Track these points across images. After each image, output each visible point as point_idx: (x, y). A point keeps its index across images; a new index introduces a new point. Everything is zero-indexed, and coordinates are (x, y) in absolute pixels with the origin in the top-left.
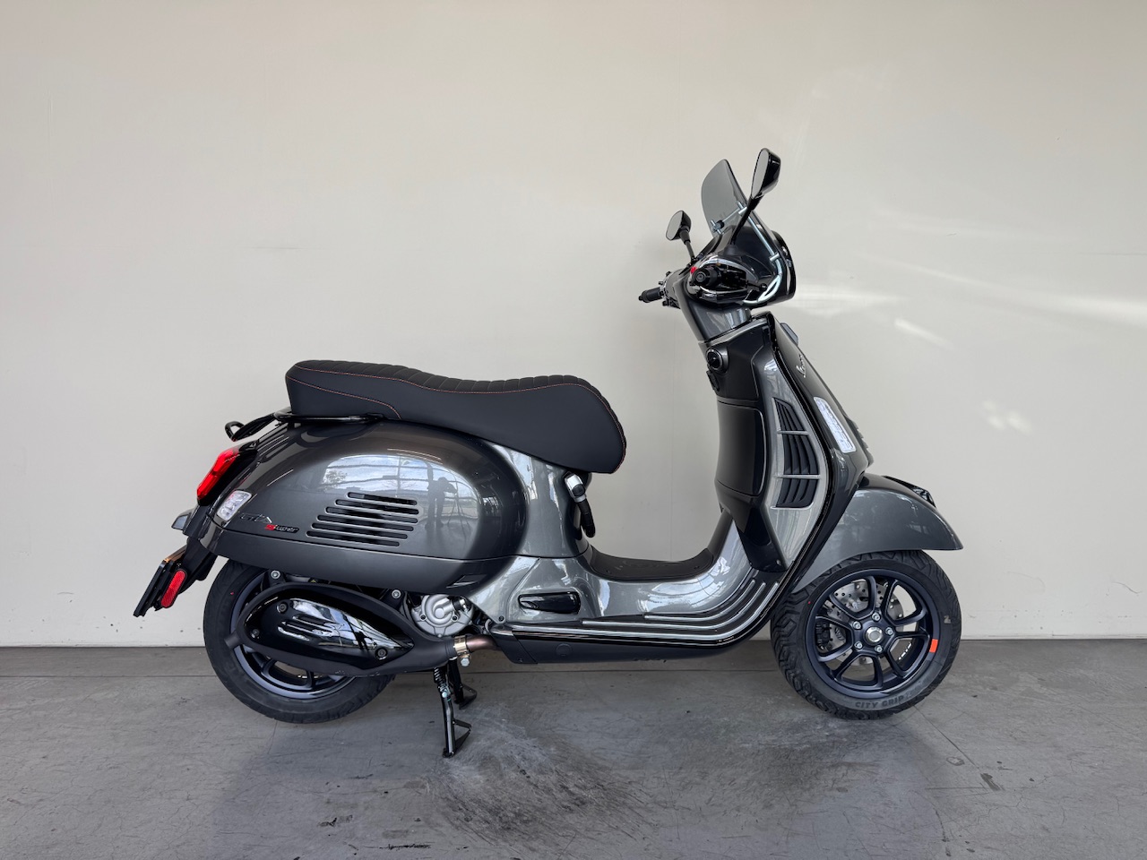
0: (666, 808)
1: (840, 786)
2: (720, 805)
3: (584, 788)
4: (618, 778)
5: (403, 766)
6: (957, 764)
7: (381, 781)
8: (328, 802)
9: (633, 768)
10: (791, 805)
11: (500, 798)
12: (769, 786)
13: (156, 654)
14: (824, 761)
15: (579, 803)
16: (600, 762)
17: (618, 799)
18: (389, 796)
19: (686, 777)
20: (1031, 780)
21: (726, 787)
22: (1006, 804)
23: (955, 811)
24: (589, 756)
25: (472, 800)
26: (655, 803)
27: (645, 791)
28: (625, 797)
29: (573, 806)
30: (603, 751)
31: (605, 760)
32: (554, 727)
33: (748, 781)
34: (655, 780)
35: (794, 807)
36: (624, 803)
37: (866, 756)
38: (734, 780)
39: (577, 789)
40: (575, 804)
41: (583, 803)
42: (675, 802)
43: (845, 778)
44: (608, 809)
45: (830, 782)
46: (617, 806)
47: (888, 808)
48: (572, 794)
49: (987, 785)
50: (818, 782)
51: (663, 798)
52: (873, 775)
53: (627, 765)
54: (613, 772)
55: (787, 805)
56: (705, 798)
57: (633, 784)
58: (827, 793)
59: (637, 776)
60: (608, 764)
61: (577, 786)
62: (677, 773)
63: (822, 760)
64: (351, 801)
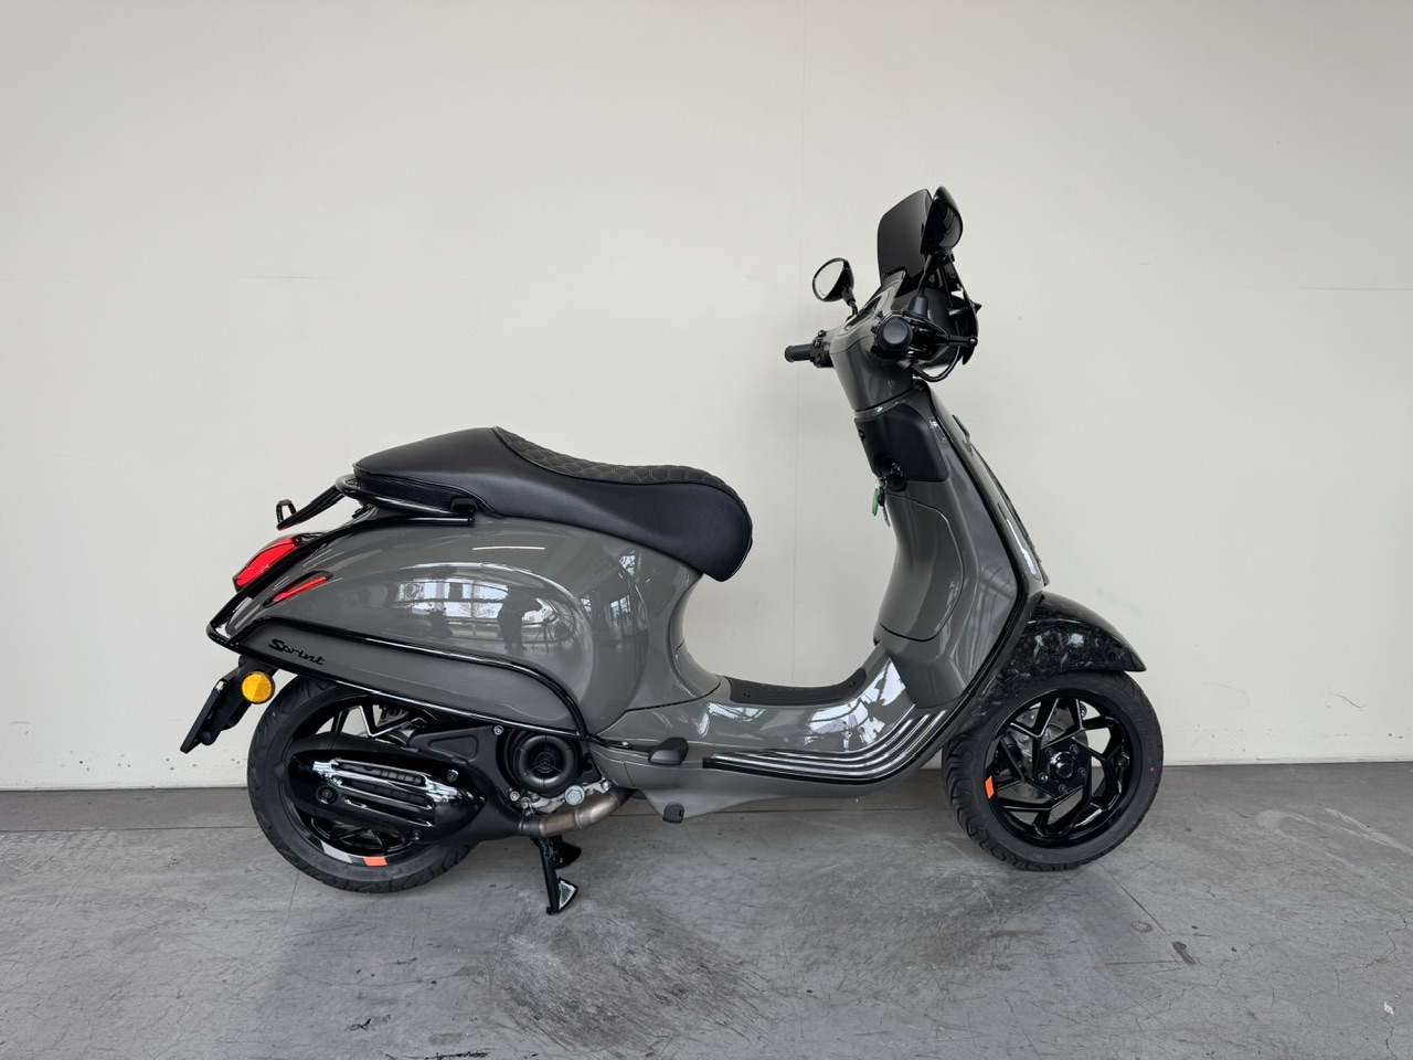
0: (787, 996)
1: (1001, 962)
2: (854, 991)
3: (685, 971)
4: (726, 957)
6: (1144, 931)
8: (360, 998)
9: (744, 942)
10: (942, 989)
14: (981, 930)
15: (678, 992)
16: (705, 937)
17: (726, 985)
19: (811, 955)
20: (1233, 950)
21: (861, 966)
22: (1204, 982)
23: (1142, 992)
24: (690, 928)
25: (543, 991)
26: (773, 990)
27: (760, 973)
28: (736, 983)
29: (669, 996)
30: (708, 921)
32: (647, 891)
34: (774, 959)
35: (945, 992)
36: (734, 991)
37: (1033, 922)
38: (871, 957)
39: (675, 973)
41: (683, 992)
42: (797, 987)
43: (1007, 952)
44: (715, 999)
45: (990, 958)
46: (726, 993)
47: (1060, 991)
48: (667, 978)
49: (1180, 958)
50: (974, 957)
51: (783, 984)
52: (1042, 946)
53: (737, 940)
54: (721, 950)
55: (936, 989)
56: (835, 982)
57: (746, 965)
58: (986, 972)
59: (751, 954)
60: (714, 939)
61: (676, 970)
62: (800, 949)
63: (978, 928)
64: (389, 995)
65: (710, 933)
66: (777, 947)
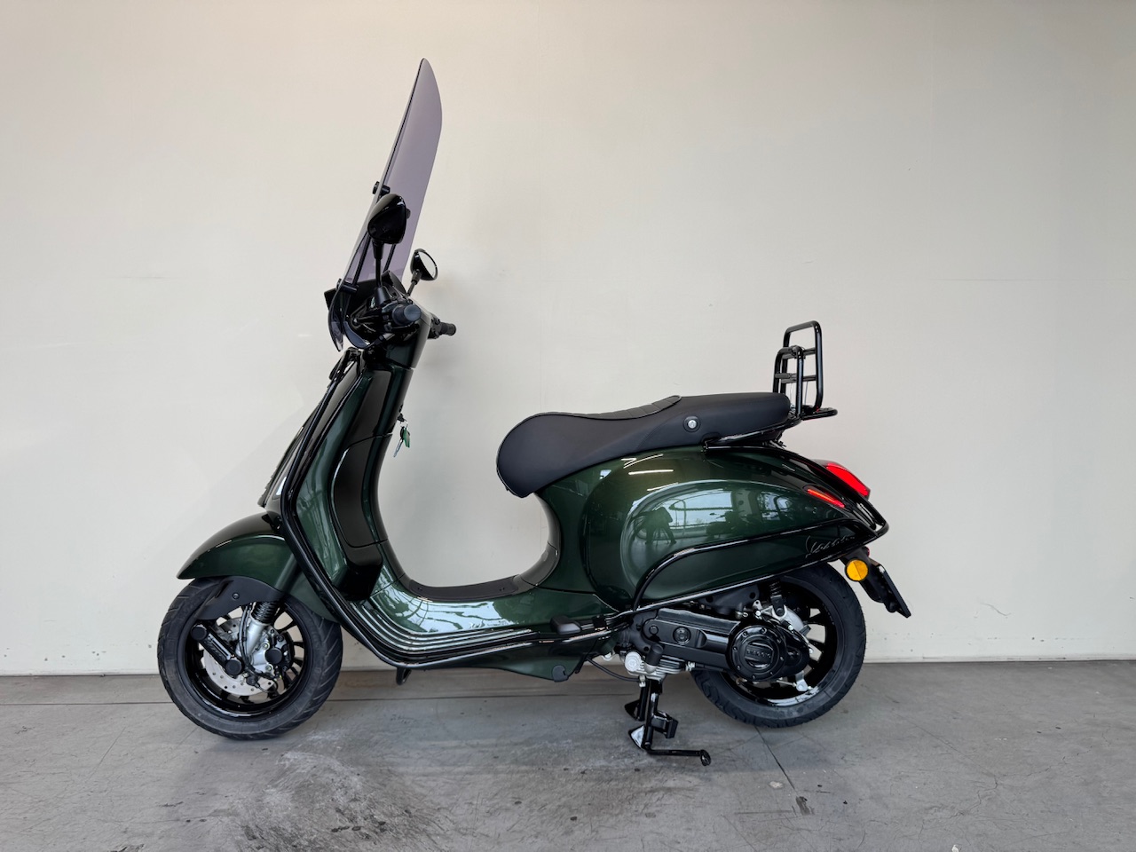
0: (465, 835)
1: (649, 811)
2: (521, 832)
3: (392, 815)
5: (217, 794)
7: (189, 809)
9: (448, 795)
10: (592, 831)
11: (301, 826)
12: (577, 811)
14: (644, 786)
15: (378, 830)
16: (418, 790)
17: (420, 826)
18: (189, 824)
19: (498, 803)
20: (845, 803)
21: (535, 813)
22: (810, 828)
23: (755, 835)
24: (408, 783)
25: (272, 829)
26: (455, 830)
27: (451, 818)
28: (428, 824)
29: (371, 834)
30: (425, 778)
31: (423, 787)
33: (559, 806)
34: (466, 806)
36: (424, 830)
37: (690, 781)
38: (546, 804)
39: (382, 816)
40: (375, 831)
41: (383, 830)
43: (658, 803)
44: (406, 834)
45: (642, 807)
46: (416, 832)
47: (688, 834)
48: (375, 821)
49: (798, 808)
50: (629, 807)
51: (465, 825)
52: (689, 799)
53: (443, 792)
54: (428, 799)
55: (588, 831)
57: (442, 811)
58: (634, 819)
59: (449, 803)
60: (424, 791)
61: (384, 814)
62: (490, 799)
63: (642, 785)
64: (149, 830)
66: (473, 798)
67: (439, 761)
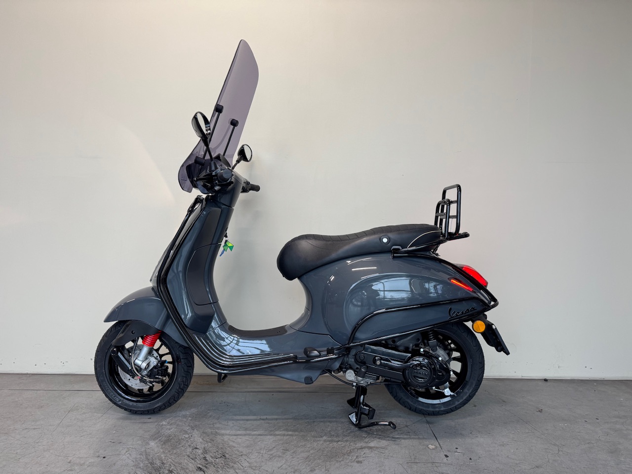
0: (255, 470)
1: (359, 460)
2: (286, 469)
4: (237, 452)
5: (121, 443)
6: (433, 449)
7: (105, 450)
8: (69, 462)
9: (248, 447)
12: (319, 459)
13: (20, 378)
16: (231, 443)
17: (230, 464)
18: (105, 459)
20: (470, 459)
24: (226, 440)
26: (250, 467)
27: (248, 460)
28: (235, 463)
29: (204, 468)
30: (236, 437)
32: (216, 423)
34: (257, 454)
35: (326, 472)
36: (233, 467)
37: (383, 443)
40: (205, 466)
42: (262, 466)
43: (364, 455)
44: (222, 469)
45: (355, 457)
46: (228, 468)
48: (207, 460)
50: (348, 457)
51: (256, 464)
52: (382, 454)
53: (244, 445)
54: (236, 449)
55: (323, 470)
56: (280, 465)
57: (243, 457)
58: (350, 464)
59: (247, 452)
60: (234, 444)
61: (211, 457)
62: (271, 450)
63: (356, 444)
64: (82, 462)
65: (234, 442)
66: (261, 449)
67: (244, 428)
